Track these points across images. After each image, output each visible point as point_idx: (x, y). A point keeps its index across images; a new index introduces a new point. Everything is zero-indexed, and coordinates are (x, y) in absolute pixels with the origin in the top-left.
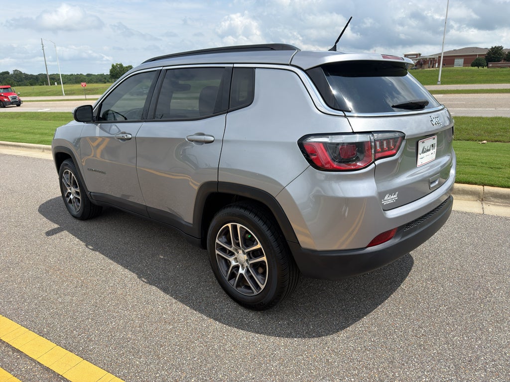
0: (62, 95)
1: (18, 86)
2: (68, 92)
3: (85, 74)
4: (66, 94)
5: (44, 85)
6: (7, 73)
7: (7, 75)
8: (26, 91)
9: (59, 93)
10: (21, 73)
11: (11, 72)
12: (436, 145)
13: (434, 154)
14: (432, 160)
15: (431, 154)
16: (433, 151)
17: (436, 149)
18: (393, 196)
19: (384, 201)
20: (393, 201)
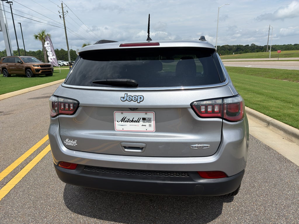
0: (269, 58)
1: (250, 52)
2: (274, 56)
3: (293, 44)
4: (271, 57)
5: (264, 52)
6: (248, 45)
7: (248, 47)
8: (251, 55)
9: (267, 57)
10: (255, 45)
11: (250, 45)
12: (152, 119)
13: (151, 126)
14: (146, 131)
15: (143, 125)
16: (147, 124)
17: (153, 123)
18: (73, 141)
19: (66, 142)
20: (74, 145)
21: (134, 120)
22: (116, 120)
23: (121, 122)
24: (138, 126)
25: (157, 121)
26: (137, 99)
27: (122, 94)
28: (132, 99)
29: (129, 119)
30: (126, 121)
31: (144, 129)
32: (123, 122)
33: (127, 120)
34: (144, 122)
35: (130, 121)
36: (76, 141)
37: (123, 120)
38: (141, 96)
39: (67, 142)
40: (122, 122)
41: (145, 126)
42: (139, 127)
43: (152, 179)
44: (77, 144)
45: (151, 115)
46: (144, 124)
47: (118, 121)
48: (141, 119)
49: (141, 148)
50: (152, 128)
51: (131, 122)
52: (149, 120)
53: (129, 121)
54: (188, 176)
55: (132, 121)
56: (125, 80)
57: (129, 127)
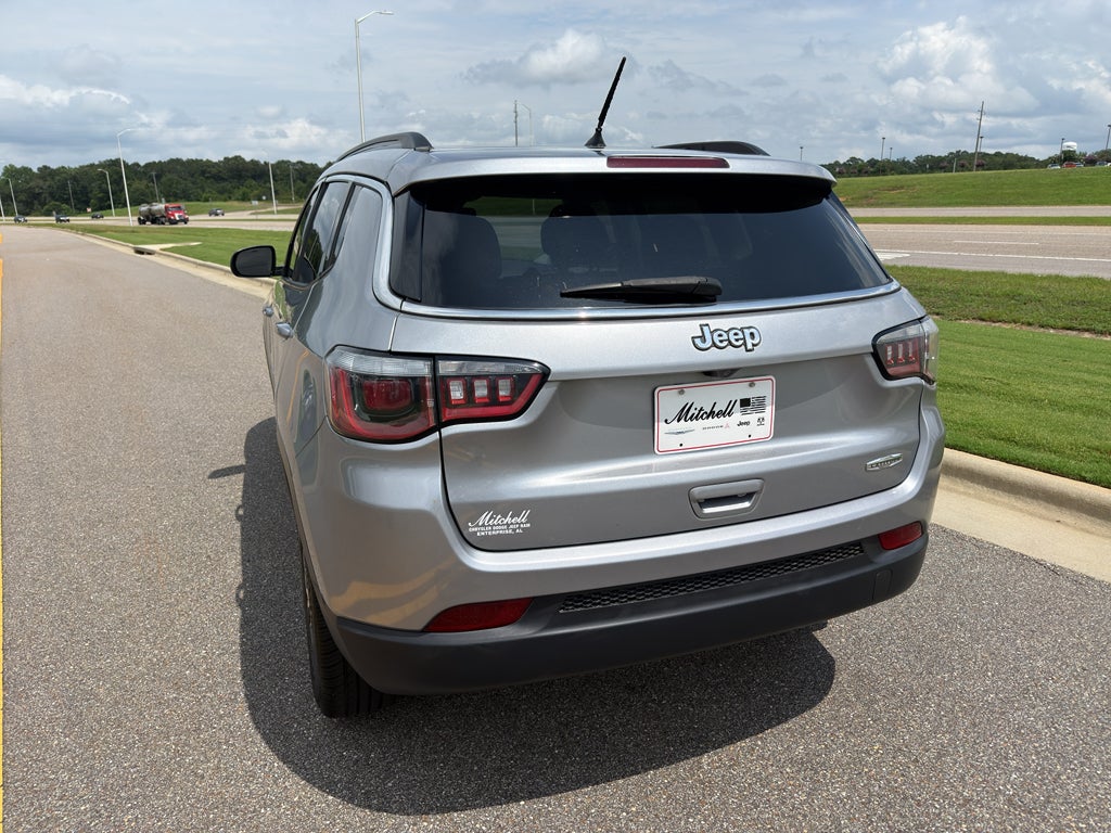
12: (768, 401)
13: (760, 424)
14: (751, 441)
15: (741, 424)
16: (753, 417)
17: (769, 412)
18: (512, 517)
19: (477, 526)
20: (514, 530)
21: (716, 410)
22: (662, 418)
23: (676, 421)
24: (728, 426)
25: (780, 405)
26: (744, 339)
27: (692, 327)
28: (728, 340)
29: (701, 409)
30: (691, 418)
31: (741, 434)
32: (683, 421)
33: (697, 412)
34: (744, 413)
35: (705, 416)
36: (525, 514)
37: (684, 414)
38: (752, 330)
39: (483, 525)
40: (679, 421)
41: (747, 423)
42: (729, 429)
43: (781, 585)
44: (529, 525)
45: (765, 388)
46: (745, 418)
47: (666, 421)
48: (738, 403)
49: (748, 496)
50: (766, 430)
51: (708, 417)
52: (760, 404)
53: (702, 417)
54: (862, 552)
55: (712, 414)
56: (694, 280)
57: (700, 433)
